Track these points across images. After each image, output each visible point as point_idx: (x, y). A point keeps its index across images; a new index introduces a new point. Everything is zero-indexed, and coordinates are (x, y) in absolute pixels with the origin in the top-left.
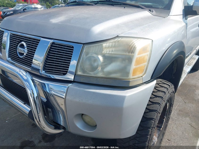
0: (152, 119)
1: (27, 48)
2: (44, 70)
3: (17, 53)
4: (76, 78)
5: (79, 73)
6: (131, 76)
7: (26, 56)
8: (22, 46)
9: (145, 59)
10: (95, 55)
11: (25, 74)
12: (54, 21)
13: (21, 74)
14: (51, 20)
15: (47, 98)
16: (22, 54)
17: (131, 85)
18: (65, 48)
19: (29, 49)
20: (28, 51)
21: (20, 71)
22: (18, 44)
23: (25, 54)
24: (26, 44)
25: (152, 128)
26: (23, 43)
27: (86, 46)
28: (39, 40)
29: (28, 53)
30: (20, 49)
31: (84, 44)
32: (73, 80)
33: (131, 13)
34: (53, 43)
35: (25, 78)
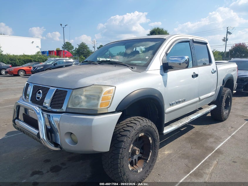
0: (123, 141)
1: (42, 94)
2: (50, 107)
3: (36, 98)
4: (67, 110)
5: (69, 106)
6: (99, 107)
7: (41, 99)
8: (39, 93)
9: (109, 97)
10: (79, 96)
11: (38, 109)
12: (60, 77)
13: (36, 109)
14: (58, 76)
15: (51, 126)
16: (38, 98)
17: (99, 112)
18: (63, 92)
19: (43, 94)
20: (43, 95)
21: (35, 107)
22: (37, 91)
23: (40, 98)
24: (42, 91)
25: (123, 148)
26: (40, 91)
27: (74, 91)
28: (49, 88)
29: (42, 97)
30: (38, 95)
31: (73, 89)
32: (65, 111)
33: (113, 70)
34: (57, 90)
35: (38, 112)
